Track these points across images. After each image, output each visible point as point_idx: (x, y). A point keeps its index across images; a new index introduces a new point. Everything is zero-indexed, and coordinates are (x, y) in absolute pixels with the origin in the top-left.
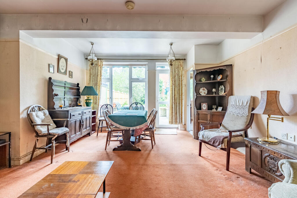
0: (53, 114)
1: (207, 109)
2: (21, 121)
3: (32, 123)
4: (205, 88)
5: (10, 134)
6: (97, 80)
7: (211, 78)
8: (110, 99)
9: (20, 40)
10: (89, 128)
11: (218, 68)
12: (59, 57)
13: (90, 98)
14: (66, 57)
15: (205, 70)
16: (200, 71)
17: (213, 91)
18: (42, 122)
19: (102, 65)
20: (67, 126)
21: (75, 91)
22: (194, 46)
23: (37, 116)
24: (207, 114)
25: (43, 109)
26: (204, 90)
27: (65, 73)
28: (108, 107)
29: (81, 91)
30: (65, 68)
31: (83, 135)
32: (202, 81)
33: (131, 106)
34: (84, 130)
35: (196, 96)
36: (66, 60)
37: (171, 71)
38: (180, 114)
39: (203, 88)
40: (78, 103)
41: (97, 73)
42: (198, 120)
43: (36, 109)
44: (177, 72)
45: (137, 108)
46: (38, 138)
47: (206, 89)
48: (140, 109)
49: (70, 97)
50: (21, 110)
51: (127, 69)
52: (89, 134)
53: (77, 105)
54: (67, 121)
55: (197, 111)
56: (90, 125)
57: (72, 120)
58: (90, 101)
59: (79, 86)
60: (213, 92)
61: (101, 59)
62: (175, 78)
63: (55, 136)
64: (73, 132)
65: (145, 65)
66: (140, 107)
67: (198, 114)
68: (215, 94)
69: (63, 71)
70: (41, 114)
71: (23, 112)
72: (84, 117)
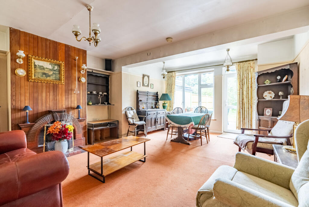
0: (139, 113)
1: (271, 116)
2: (123, 115)
3: (127, 117)
4: (271, 91)
5: (118, 121)
6: (172, 88)
7: (277, 79)
8: (183, 103)
9: (122, 72)
10: (163, 125)
11: (280, 69)
12: (144, 76)
13: (166, 103)
14: (148, 75)
15: (266, 72)
16: (262, 73)
17: (279, 94)
18: (132, 116)
19: (176, 76)
20: (145, 121)
21: (155, 97)
22: (257, 45)
23: (129, 113)
24: (268, 121)
25: (133, 110)
26: (270, 93)
27: (148, 86)
28: (179, 109)
29: (159, 97)
30: (147, 83)
31: (158, 129)
32: (265, 84)
33: (196, 109)
34: (158, 126)
35: (258, 100)
36: (148, 77)
37: (238, 75)
38: (250, 119)
39: (268, 92)
40: (157, 106)
41: (172, 83)
42: (260, 126)
43: (130, 109)
44: (245, 74)
45: (201, 111)
46: (130, 126)
47: (273, 93)
48: (204, 113)
49: (152, 102)
50: (123, 109)
51: (197, 76)
52: (163, 129)
53: (156, 108)
54: (145, 118)
55: (258, 117)
56: (165, 123)
57: (149, 117)
58: (165, 105)
59: (158, 94)
60: (280, 96)
61: (175, 71)
62: (244, 81)
63: (136, 125)
64: (150, 125)
65: (213, 71)
66: (204, 111)
67: (260, 120)
68: (282, 98)
69: (146, 85)
70: (132, 112)
71: (123, 110)
72: (159, 116)
